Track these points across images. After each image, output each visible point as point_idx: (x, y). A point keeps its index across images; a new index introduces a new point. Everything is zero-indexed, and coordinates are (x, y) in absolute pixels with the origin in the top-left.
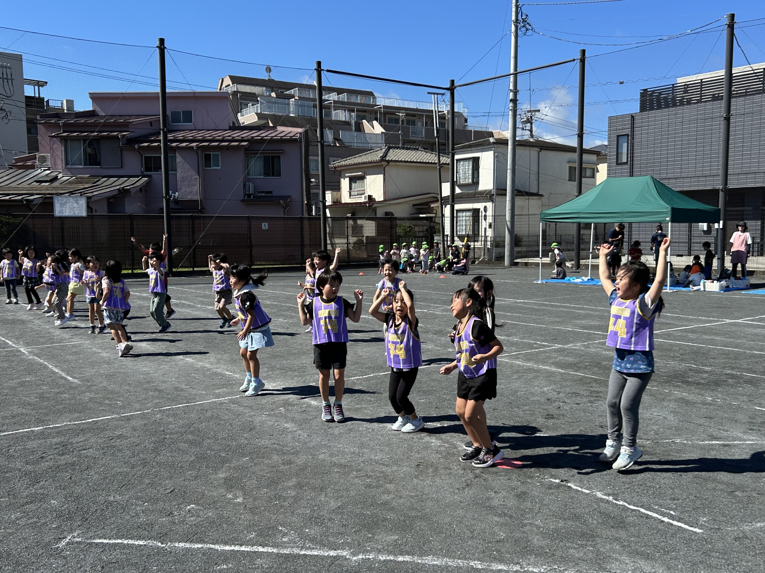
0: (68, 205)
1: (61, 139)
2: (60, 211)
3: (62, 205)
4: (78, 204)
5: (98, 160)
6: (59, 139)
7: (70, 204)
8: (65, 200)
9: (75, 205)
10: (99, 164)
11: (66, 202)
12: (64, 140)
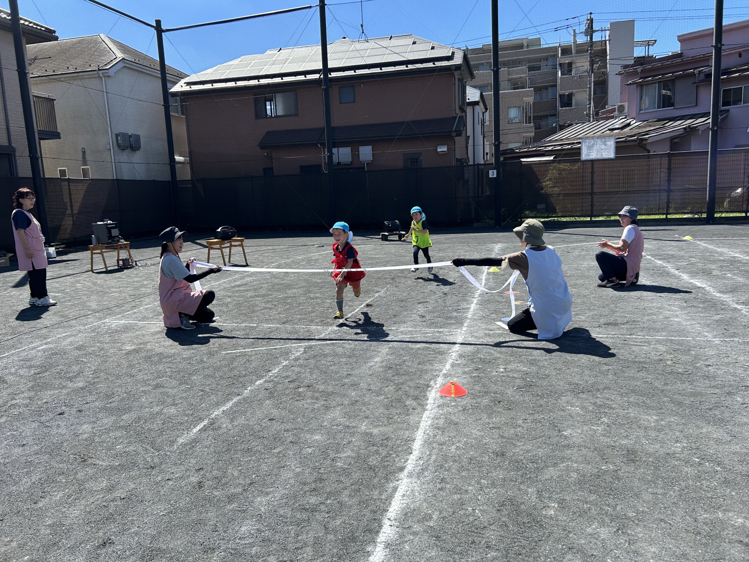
0: (595, 147)
1: (637, 86)
2: (587, 154)
3: (590, 148)
4: (606, 145)
5: (672, 101)
6: (635, 85)
7: (598, 146)
8: (593, 142)
9: (603, 147)
10: (672, 105)
11: (593, 144)
12: (641, 86)
